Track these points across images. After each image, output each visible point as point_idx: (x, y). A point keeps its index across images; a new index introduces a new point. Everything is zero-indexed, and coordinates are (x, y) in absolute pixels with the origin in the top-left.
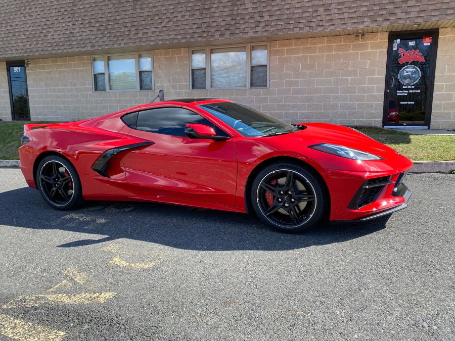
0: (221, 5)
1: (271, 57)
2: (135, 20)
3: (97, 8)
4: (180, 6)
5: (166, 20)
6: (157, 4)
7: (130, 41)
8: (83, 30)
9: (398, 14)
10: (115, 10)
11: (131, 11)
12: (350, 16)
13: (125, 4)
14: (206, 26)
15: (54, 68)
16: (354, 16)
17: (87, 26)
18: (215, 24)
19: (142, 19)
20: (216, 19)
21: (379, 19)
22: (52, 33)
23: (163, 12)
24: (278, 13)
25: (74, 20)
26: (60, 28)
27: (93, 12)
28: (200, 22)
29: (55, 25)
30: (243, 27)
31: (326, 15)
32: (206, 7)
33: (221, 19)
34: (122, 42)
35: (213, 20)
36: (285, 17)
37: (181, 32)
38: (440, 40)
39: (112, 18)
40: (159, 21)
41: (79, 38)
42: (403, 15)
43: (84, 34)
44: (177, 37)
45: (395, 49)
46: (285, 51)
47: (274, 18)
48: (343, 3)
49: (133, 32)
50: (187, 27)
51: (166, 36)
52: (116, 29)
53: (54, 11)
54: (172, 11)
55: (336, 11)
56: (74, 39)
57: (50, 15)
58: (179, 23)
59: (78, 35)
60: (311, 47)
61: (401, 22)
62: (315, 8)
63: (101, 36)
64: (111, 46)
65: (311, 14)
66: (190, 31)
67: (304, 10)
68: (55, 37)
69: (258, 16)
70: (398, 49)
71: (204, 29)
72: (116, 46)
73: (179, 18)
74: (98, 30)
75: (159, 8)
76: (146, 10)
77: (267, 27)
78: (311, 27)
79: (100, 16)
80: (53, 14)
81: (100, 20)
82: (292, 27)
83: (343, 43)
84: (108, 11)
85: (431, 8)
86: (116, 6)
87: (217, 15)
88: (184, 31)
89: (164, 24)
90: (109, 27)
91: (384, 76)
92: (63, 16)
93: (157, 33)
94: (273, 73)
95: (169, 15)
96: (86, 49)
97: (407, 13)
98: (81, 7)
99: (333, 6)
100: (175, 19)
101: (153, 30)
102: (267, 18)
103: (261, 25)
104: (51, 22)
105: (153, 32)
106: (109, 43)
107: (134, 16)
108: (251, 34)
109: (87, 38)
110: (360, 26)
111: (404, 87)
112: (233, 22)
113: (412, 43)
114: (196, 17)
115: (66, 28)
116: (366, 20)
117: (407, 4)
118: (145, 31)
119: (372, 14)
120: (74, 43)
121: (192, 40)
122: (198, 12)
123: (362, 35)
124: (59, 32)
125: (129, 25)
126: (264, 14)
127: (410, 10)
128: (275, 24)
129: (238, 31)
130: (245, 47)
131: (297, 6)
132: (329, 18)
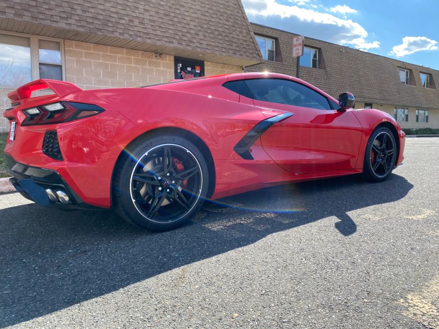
1: (66, 57)
9: (196, 43)
12: (162, 34)
16: (165, 35)
21: (184, 43)
24: (92, 10)
31: (142, 27)
36: (101, 17)
38: (205, 70)
42: (198, 45)
45: (179, 71)
46: (84, 54)
47: (88, 14)
48: (154, 21)
55: (150, 27)
60: (111, 56)
62: (130, 18)
65: (128, 23)
67: (120, 16)
69: (67, 6)
70: (181, 72)
77: (82, 22)
82: (111, 30)
83: (140, 58)
85: (213, 44)
94: (69, 76)
97: (201, 44)
99: (146, 21)
102: (79, 12)
103: (74, 17)
108: (62, 25)
113: (189, 69)
117: (198, 36)
119: (177, 37)
123: (160, 54)
126: (75, 7)
127: (201, 42)
128: (92, 21)
129: (42, 17)
130: (29, 38)
131: (111, 10)
132: (145, 31)
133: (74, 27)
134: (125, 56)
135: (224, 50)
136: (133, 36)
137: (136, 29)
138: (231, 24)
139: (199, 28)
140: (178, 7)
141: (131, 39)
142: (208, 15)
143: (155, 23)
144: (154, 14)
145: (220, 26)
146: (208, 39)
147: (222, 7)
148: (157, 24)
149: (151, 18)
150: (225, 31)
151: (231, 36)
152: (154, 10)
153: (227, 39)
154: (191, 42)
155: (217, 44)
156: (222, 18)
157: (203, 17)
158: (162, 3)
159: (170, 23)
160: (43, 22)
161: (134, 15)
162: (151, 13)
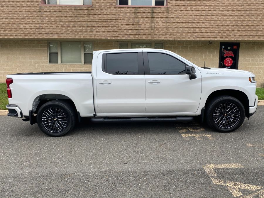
0: (144, 21)
2: (90, 23)
3: (60, 13)
4: (119, 19)
5: (111, 26)
6: (104, 16)
7: (87, 35)
8: (51, 25)
9: (232, 36)
10: (74, 16)
11: (86, 18)
12: (211, 34)
13: (81, 13)
14: (137, 31)
15: (16, 47)
16: (213, 34)
17: (53, 23)
18: (142, 31)
19: (95, 23)
20: (142, 28)
21: (224, 37)
22: (24, 25)
23: (109, 21)
24: (176, 29)
25: (42, 18)
26: (31, 22)
27: (57, 15)
28: (133, 29)
29: (26, 20)
30: (158, 34)
31: (200, 33)
32: (136, 21)
33: (145, 29)
34: (81, 35)
35: (141, 29)
36: (180, 31)
37: (122, 33)
38: (240, 48)
39: (73, 20)
40: (107, 26)
41: (48, 30)
43: (52, 28)
44: (120, 36)
45: (222, 50)
46: (173, 47)
47: (174, 31)
49: (89, 30)
50: (125, 31)
51: (112, 35)
52: (76, 27)
53: (24, 11)
54: (114, 21)
55: (204, 31)
56: (43, 30)
57: (21, 13)
58: (120, 28)
59: (46, 28)
60: (185, 46)
61: (233, 39)
62: (194, 29)
63: (65, 31)
64: (73, 37)
65: (193, 31)
66: (128, 33)
67: (189, 29)
68: (26, 27)
69: (166, 29)
70: (223, 50)
71: (136, 33)
72: (77, 37)
73: (120, 25)
74: (63, 26)
75: (106, 18)
76: (97, 18)
77: (171, 35)
78: (194, 38)
79: (63, 18)
80: (24, 13)
81: (63, 20)
82: (184, 37)
83: (200, 46)
84: (69, 16)
85: (244, 34)
86: (75, 13)
87: (142, 26)
88: (123, 33)
89: (110, 28)
90: (70, 25)
91: (218, 62)
92: (33, 15)
93: (106, 33)
95: (113, 23)
96: (54, 37)
98: (48, 11)
99: (203, 29)
100: (117, 26)
101: (104, 30)
102: (171, 31)
103: (168, 34)
104: (22, 17)
105: (103, 32)
106: (72, 35)
107: (89, 21)
108: (163, 38)
109: (54, 30)
110: (216, 39)
111: (226, 67)
112: (153, 31)
113: (229, 48)
114: (131, 26)
115: (36, 22)
116: (218, 37)
117: (234, 31)
118: (97, 30)
119: (220, 34)
120: (43, 33)
121: (129, 38)
122: (131, 24)
123: (211, 43)
124: (30, 25)
125: (86, 25)
126: (169, 29)
127: (235, 34)
128: (175, 34)
129: (156, 36)
130: (151, 44)
131: (185, 27)
132: (202, 34)
133: (168, 39)
134: (192, 46)
135: (251, 37)
136: (195, 38)
137: (197, 34)
138: (259, 19)
139: (235, 27)
140: (222, 17)
141: (194, 39)
142: (243, 17)
143: (207, 29)
144: (207, 24)
145: (251, 22)
146: (241, 32)
147: (254, 10)
148: (209, 29)
149: (206, 27)
150: (254, 24)
151: (258, 27)
152: (208, 22)
153: (254, 29)
154: (228, 35)
155: (246, 34)
156: (252, 17)
157: (239, 20)
158: (213, 17)
159: (217, 27)
160: (156, 39)
161: (197, 27)
162: (206, 24)
